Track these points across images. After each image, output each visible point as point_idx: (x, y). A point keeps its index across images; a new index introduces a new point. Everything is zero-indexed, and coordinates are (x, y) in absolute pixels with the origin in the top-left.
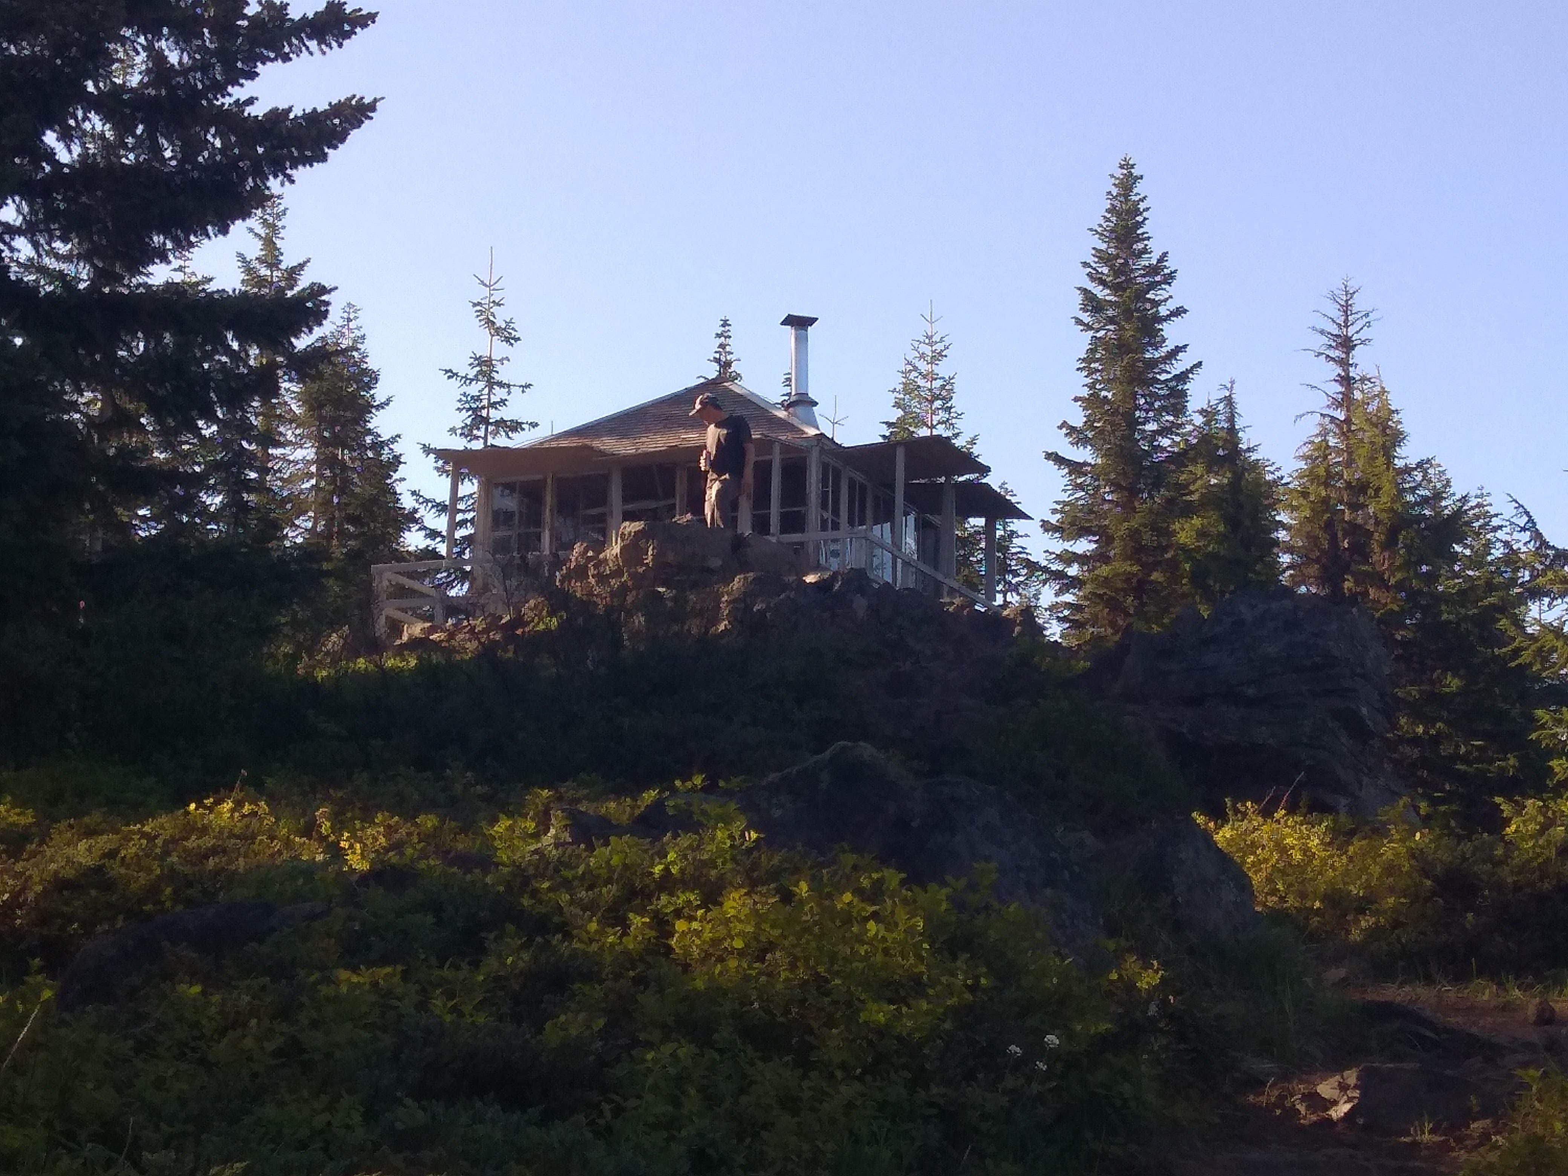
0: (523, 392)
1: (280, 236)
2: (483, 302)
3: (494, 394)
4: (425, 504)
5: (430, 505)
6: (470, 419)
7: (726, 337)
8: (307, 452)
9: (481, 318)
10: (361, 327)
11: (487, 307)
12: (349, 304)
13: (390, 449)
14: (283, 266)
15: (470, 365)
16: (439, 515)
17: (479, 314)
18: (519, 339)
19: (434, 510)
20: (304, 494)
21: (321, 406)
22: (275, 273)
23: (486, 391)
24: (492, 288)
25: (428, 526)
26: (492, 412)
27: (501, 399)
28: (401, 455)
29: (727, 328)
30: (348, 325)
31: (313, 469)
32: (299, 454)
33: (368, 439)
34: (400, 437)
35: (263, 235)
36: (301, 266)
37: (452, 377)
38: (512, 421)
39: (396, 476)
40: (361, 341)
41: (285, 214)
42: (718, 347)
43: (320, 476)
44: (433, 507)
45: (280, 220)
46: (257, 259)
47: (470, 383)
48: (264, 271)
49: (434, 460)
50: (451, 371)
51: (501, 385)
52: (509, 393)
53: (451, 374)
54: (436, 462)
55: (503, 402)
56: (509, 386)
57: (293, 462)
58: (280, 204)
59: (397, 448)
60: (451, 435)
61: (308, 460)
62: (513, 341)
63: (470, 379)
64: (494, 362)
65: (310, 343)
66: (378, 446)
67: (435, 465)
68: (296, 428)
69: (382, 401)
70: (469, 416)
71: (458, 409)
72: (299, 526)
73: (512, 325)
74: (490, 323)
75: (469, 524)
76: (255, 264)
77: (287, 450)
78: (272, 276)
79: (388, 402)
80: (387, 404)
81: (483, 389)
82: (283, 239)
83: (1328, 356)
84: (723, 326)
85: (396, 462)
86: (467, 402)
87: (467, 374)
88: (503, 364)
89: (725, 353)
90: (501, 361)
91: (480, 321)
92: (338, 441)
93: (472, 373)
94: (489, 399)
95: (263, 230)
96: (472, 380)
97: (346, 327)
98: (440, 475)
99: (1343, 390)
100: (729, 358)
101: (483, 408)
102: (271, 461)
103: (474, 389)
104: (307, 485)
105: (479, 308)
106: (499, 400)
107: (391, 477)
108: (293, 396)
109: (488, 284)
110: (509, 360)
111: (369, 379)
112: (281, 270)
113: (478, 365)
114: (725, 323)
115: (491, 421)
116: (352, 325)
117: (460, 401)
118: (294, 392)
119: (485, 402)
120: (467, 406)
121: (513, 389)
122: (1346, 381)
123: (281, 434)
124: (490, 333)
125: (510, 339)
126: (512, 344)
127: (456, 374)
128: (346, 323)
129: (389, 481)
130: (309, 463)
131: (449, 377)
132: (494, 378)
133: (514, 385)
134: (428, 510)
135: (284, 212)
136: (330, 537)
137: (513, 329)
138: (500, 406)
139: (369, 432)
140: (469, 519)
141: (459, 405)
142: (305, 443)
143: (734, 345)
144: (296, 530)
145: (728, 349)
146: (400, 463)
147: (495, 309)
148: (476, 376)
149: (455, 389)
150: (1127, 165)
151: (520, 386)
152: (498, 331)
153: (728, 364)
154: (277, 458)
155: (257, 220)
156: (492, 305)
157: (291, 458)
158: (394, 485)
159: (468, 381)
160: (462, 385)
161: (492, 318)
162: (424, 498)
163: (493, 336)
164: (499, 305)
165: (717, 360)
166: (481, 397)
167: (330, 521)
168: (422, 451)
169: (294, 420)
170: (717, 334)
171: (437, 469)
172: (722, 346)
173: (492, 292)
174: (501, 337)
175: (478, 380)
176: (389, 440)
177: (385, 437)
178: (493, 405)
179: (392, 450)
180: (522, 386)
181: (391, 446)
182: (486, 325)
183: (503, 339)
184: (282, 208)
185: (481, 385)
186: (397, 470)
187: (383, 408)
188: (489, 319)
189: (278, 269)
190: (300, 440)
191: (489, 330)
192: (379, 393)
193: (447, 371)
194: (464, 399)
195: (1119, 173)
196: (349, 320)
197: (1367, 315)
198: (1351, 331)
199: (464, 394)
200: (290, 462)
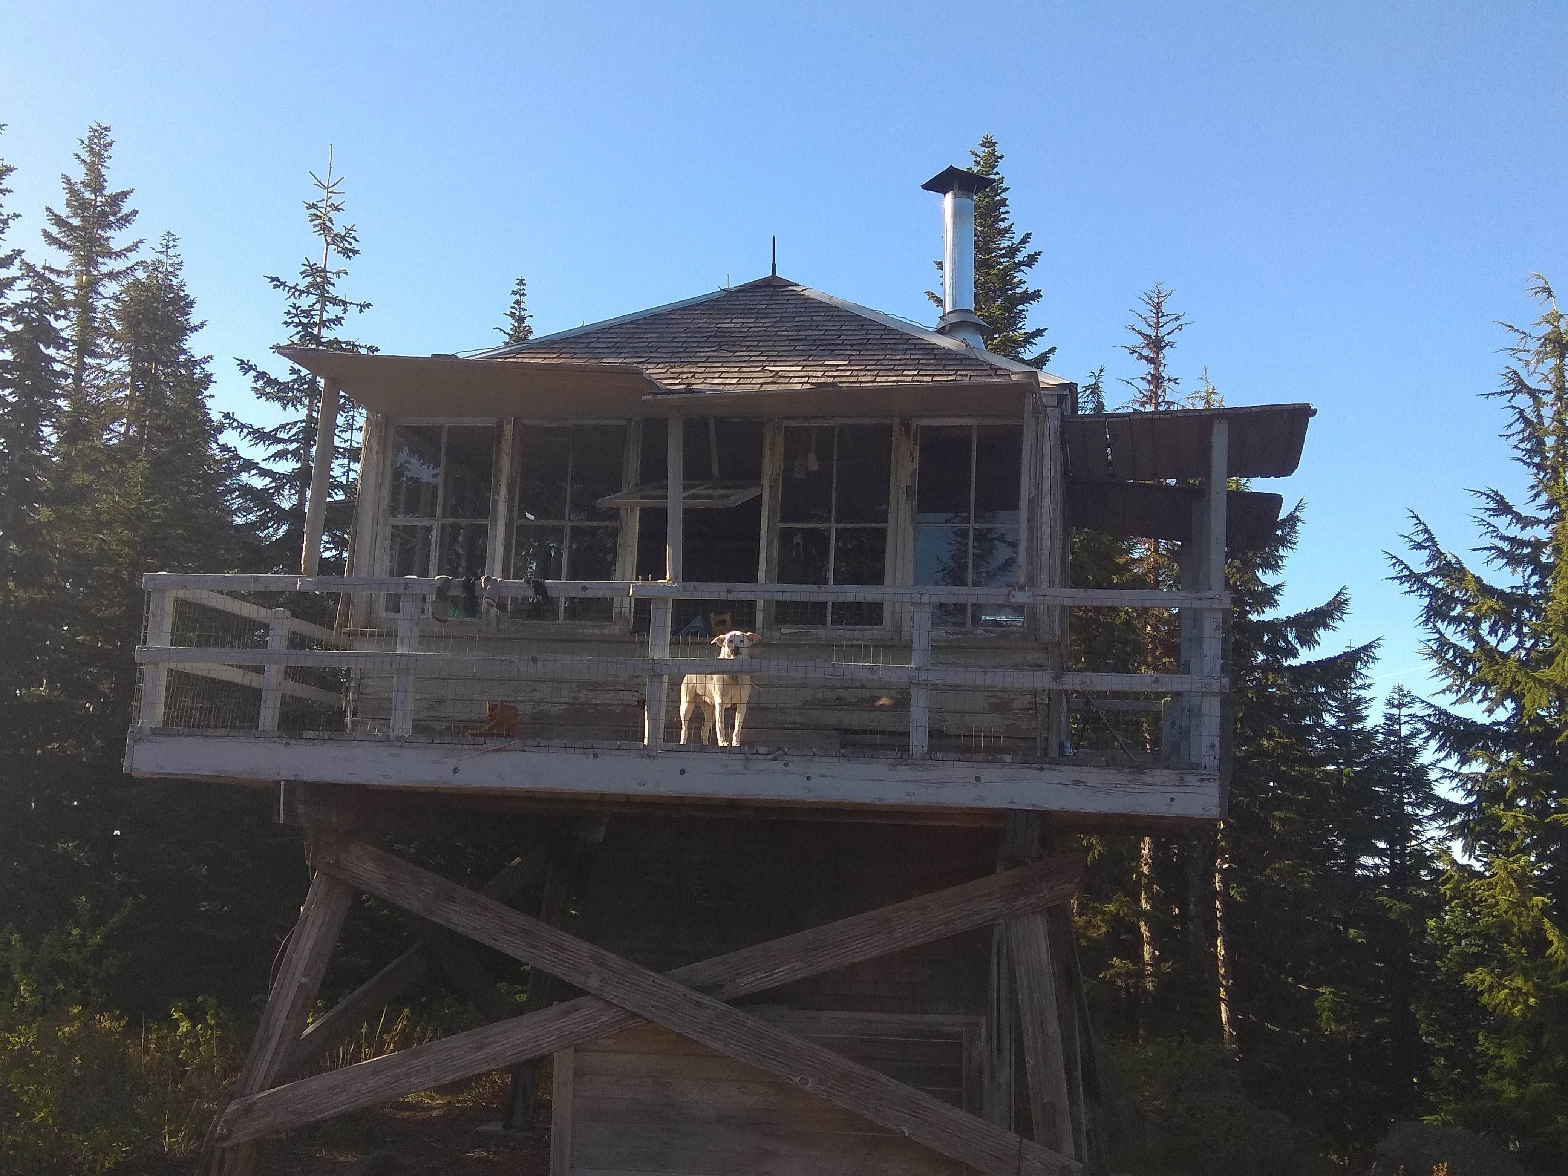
0: (361, 311)
1: (105, 164)
2: (319, 204)
3: (327, 311)
4: (239, 430)
5: (245, 431)
6: (298, 336)
7: (520, 295)
8: (121, 365)
9: (317, 222)
10: (179, 255)
11: (323, 211)
12: (169, 233)
13: (202, 368)
14: (107, 192)
15: (302, 273)
16: (257, 444)
17: (314, 218)
18: (357, 252)
19: (249, 438)
20: (120, 402)
21: (138, 323)
22: (99, 198)
23: (318, 306)
24: (330, 190)
25: (241, 456)
26: (324, 331)
27: (336, 316)
28: (212, 374)
29: (522, 287)
30: (167, 252)
31: (128, 380)
32: (115, 365)
33: (182, 358)
34: (211, 358)
35: (89, 162)
36: (124, 195)
37: (279, 286)
38: (346, 343)
39: (206, 393)
40: (179, 267)
41: (111, 146)
42: (514, 303)
43: (135, 388)
44: (249, 433)
45: (107, 151)
46: (82, 183)
47: (300, 295)
48: (88, 195)
49: (253, 380)
50: (277, 279)
51: (335, 301)
52: (345, 310)
53: (276, 282)
54: (256, 382)
55: (338, 320)
56: (345, 303)
57: (109, 372)
58: (107, 135)
59: (209, 368)
60: (274, 352)
61: (124, 372)
62: (351, 254)
63: (300, 290)
64: (328, 275)
65: (129, 266)
66: (191, 363)
67: (254, 385)
68: (113, 343)
69: (197, 324)
70: (298, 333)
71: (286, 323)
72: (112, 430)
73: (353, 234)
74: (325, 229)
75: (289, 456)
76: (79, 186)
77: (103, 361)
78: (96, 201)
79: (202, 325)
80: (201, 328)
81: (314, 304)
82: (108, 168)
83: (1140, 354)
84: (518, 284)
85: (208, 379)
86: (296, 315)
87: (297, 284)
88: (339, 277)
89: (520, 308)
90: (338, 274)
91: (315, 226)
92: (152, 357)
93: (303, 284)
94: (321, 316)
95: (89, 158)
96: (302, 292)
97: (165, 253)
98: (258, 398)
99: (1151, 387)
100: (523, 313)
101: (315, 324)
102: (88, 369)
103: (305, 302)
104: (122, 395)
105: (314, 211)
106: (334, 317)
107: (202, 394)
108: (112, 313)
109: (326, 186)
110: (346, 273)
111: (184, 304)
112: (105, 196)
113: (312, 275)
114: (521, 283)
115: (322, 340)
116: (171, 252)
117: (289, 313)
118: (113, 310)
119: (317, 319)
120: (296, 320)
121: (349, 307)
122: (1157, 380)
123: (98, 346)
124: (326, 240)
125: (349, 253)
126: (349, 257)
127: (284, 283)
128: (164, 249)
129: (200, 397)
130: (125, 375)
131: (276, 286)
132: (328, 292)
133: (351, 303)
134: (243, 436)
135: (110, 145)
136: (140, 443)
137: (354, 238)
138: (334, 324)
139: (184, 352)
140: (291, 450)
141: (287, 318)
142: (121, 356)
143: (528, 302)
144: (110, 433)
145: (522, 305)
146: (211, 381)
147: (333, 214)
148: (308, 287)
149: (282, 301)
150: (988, 143)
151: (358, 305)
152: (336, 239)
153: (521, 319)
154: (94, 367)
155: (84, 148)
156: (329, 209)
157: (107, 368)
158: (204, 400)
159: (297, 293)
160: (290, 297)
161: (328, 224)
162: (238, 422)
163: (328, 244)
164: (337, 209)
165: (512, 315)
166: (312, 313)
167: (141, 429)
168: (239, 367)
169: (112, 334)
170: (513, 291)
171: (255, 390)
172: (518, 302)
173: (330, 195)
174: (339, 247)
175: (309, 293)
176: (201, 360)
177: (198, 357)
178: (323, 323)
179: (204, 369)
180: (360, 305)
181: (203, 366)
182: (322, 232)
183: (340, 249)
184: (108, 140)
185: (313, 299)
186: (208, 388)
187: (197, 330)
188: (324, 224)
189: (102, 195)
190: (117, 353)
191: (325, 236)
192: (194, 319)
193: (273, 279)
194: (294, 311)
195: (981, 151)
196: (168, 247)
197: (1177, 318)
198: (1162, 332)
199: (295, 307)
200: (107, 372)
